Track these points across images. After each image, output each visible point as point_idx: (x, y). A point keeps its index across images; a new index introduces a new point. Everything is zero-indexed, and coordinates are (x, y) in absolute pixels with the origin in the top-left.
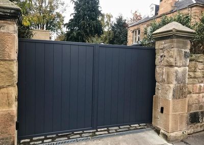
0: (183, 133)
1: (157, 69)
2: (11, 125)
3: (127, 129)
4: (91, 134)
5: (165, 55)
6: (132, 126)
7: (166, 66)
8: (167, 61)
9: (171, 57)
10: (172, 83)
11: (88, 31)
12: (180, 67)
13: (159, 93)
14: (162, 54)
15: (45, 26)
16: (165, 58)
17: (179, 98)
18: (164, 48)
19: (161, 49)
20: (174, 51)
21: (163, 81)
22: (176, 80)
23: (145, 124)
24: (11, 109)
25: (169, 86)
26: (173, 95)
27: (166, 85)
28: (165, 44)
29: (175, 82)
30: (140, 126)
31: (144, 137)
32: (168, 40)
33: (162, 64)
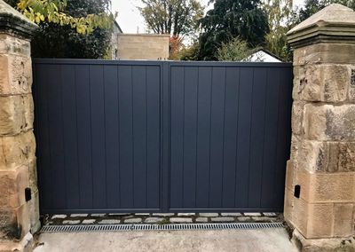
0: (343, 243)
1: (295, 108)
2: (10, 194)
3: (232, 219)
4: (161, 220)
5: (307, 78)
6: (246, 214)
7: (308, 102)
8: (310, 93)
9: (317, 82)
10: (316, 138)
11: (239, 30)
12: (339, 104)
13: (295, 156)
14: (302, 77)
15: (173, 25)
16: (307, 86)
17: (335, 170)
18: (306, 64)
19: (302, 66)
20: (322, 69)
21: (302, 133)
22: (328, 132)
23: (274, 214)
24: (9, 170)
25: (311, 145)
26: (320, 164)
27: (306, 141)
28: (307, 54)
29: (323, 137)
30: (263, 216)
31: (257, 239)
32: (312, 47)
33: (302, 97)
